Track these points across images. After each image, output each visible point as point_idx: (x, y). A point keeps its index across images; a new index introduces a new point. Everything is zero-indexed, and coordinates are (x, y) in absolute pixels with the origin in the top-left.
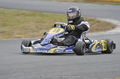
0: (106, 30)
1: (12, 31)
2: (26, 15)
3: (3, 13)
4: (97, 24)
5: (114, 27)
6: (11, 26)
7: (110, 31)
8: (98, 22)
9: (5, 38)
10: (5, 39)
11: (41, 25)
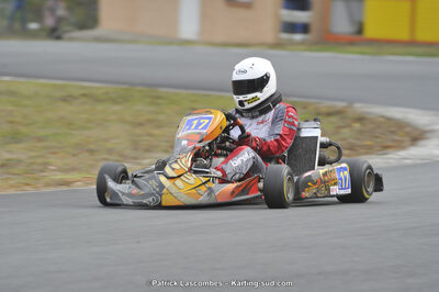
0: (385, 148)
1: (40, 160)
2: (97, 100)
3: (12, 93)
4: (357, 126)
5: (417, 136)
6: (40, 139)
7: (403, 153)
8: (361, 119)
9: (12, 186)
10: (12, 191)
11: (150, 135)
